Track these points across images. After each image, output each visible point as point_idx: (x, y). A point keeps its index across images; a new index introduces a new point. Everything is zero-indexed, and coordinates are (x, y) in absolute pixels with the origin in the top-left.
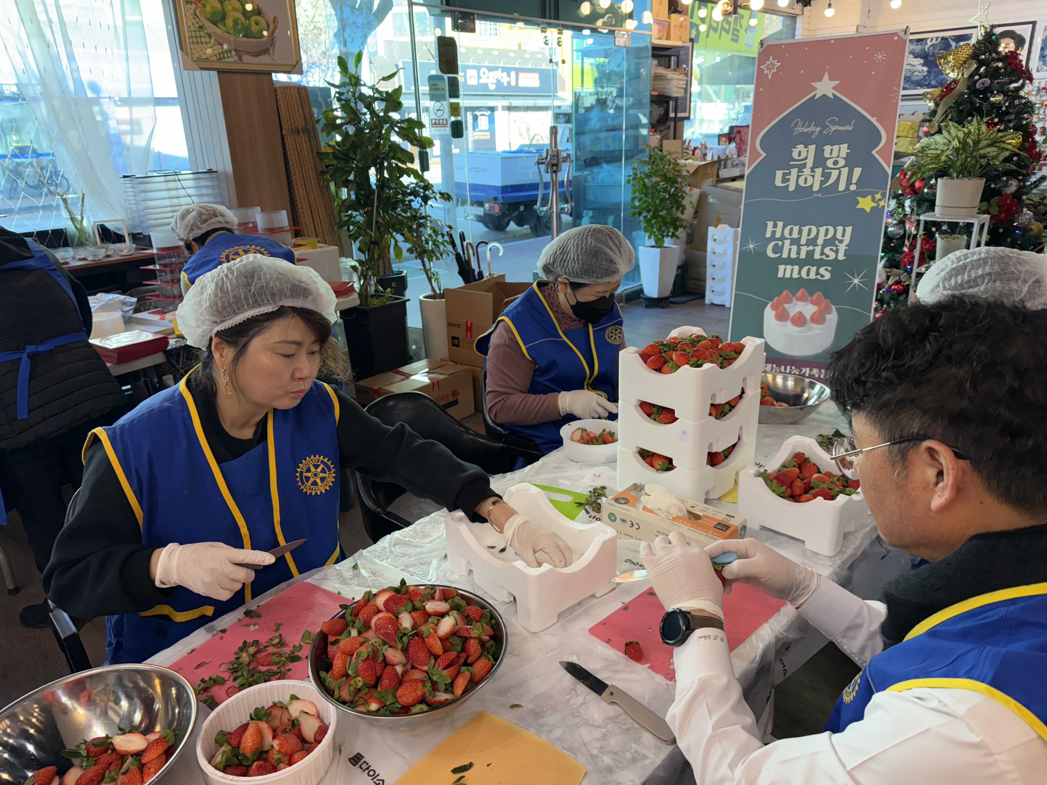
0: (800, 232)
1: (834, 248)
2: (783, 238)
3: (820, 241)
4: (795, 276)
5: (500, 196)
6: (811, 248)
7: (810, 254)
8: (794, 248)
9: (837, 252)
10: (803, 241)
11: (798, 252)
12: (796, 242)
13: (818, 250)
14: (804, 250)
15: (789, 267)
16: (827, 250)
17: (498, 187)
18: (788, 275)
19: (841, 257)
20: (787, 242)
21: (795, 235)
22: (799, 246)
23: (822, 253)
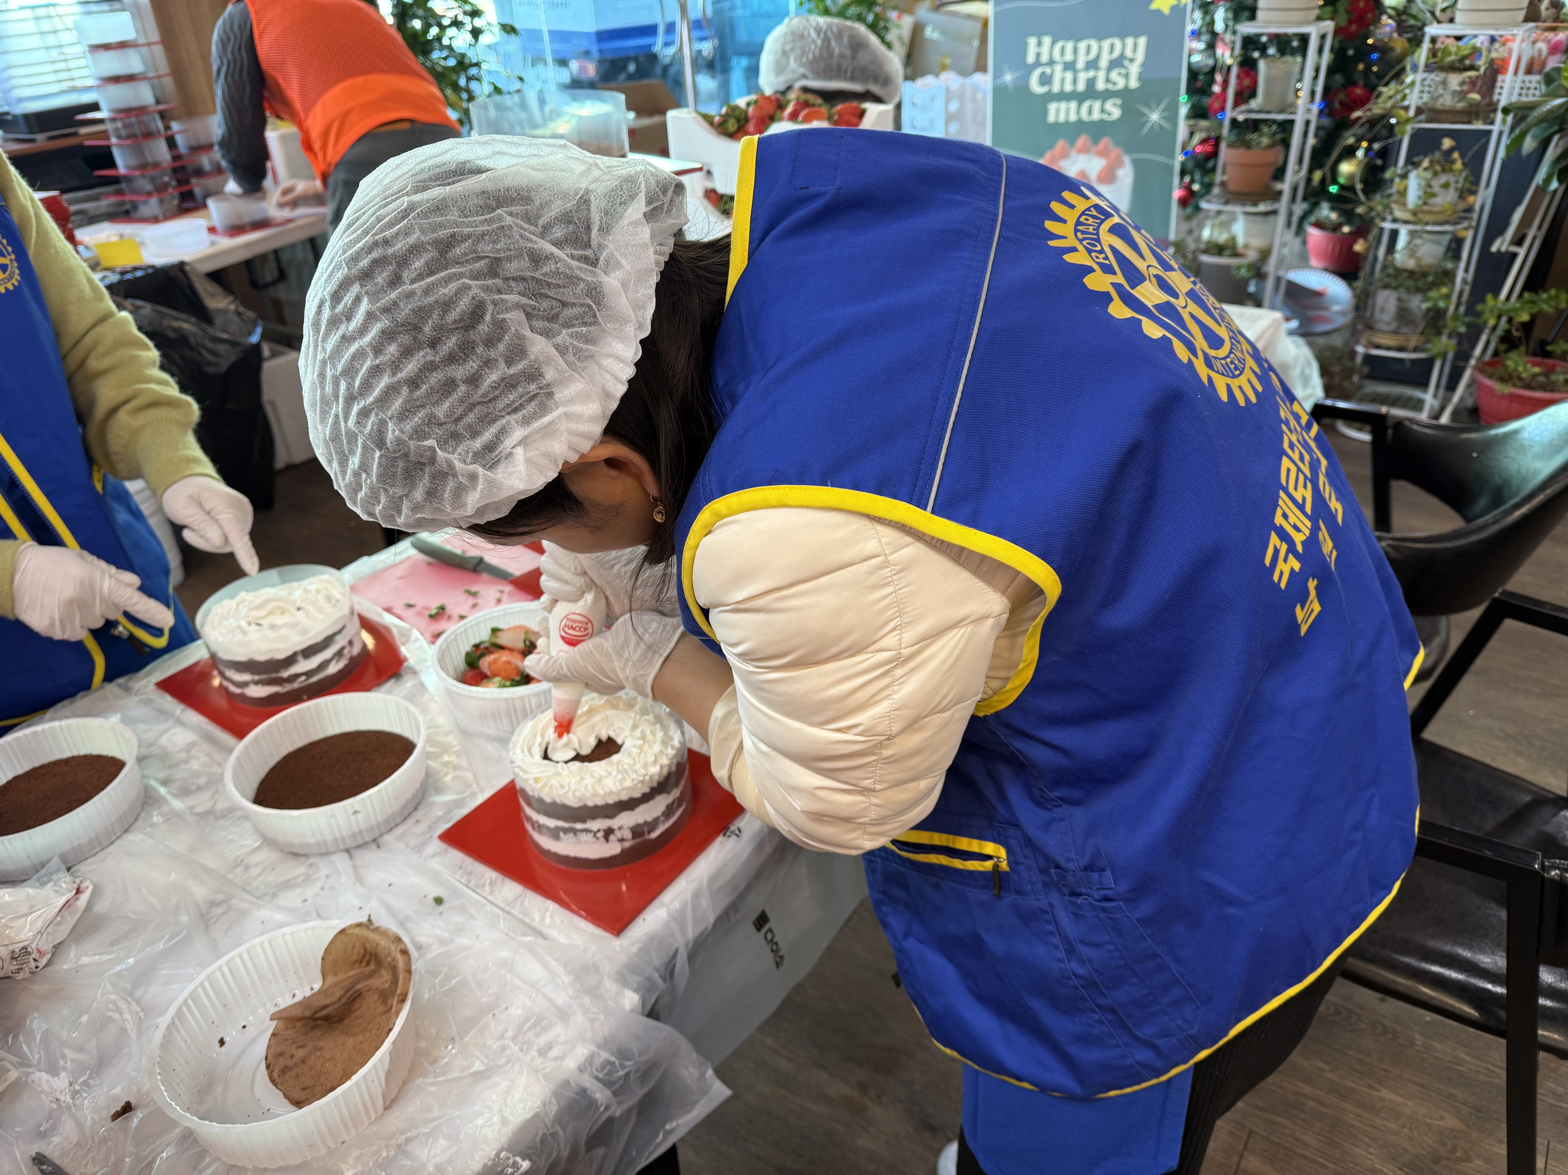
0: (1075, 51)
1: (1123, 71)
2: (1051, 62)
3: (1104, 63)
4: (1073, 117)
5: (594, 48)
6: (1091, 74)
7: (1091, 82)
8: (1069, 75)
9: (1127, 76)
10: (1080, 64)
11: (1075, 81)
12: (1070, 66)
13: (1101, 75)
14: (1083, 77)
15: (1063, 105)
16: (1114, 75)
17: (587, 35)
18: (1062, 118)
19: (1134, 84)
20: (1058, 68)
21: (1069, 57)
22: (1075, 72)
23: (1108, 80)
